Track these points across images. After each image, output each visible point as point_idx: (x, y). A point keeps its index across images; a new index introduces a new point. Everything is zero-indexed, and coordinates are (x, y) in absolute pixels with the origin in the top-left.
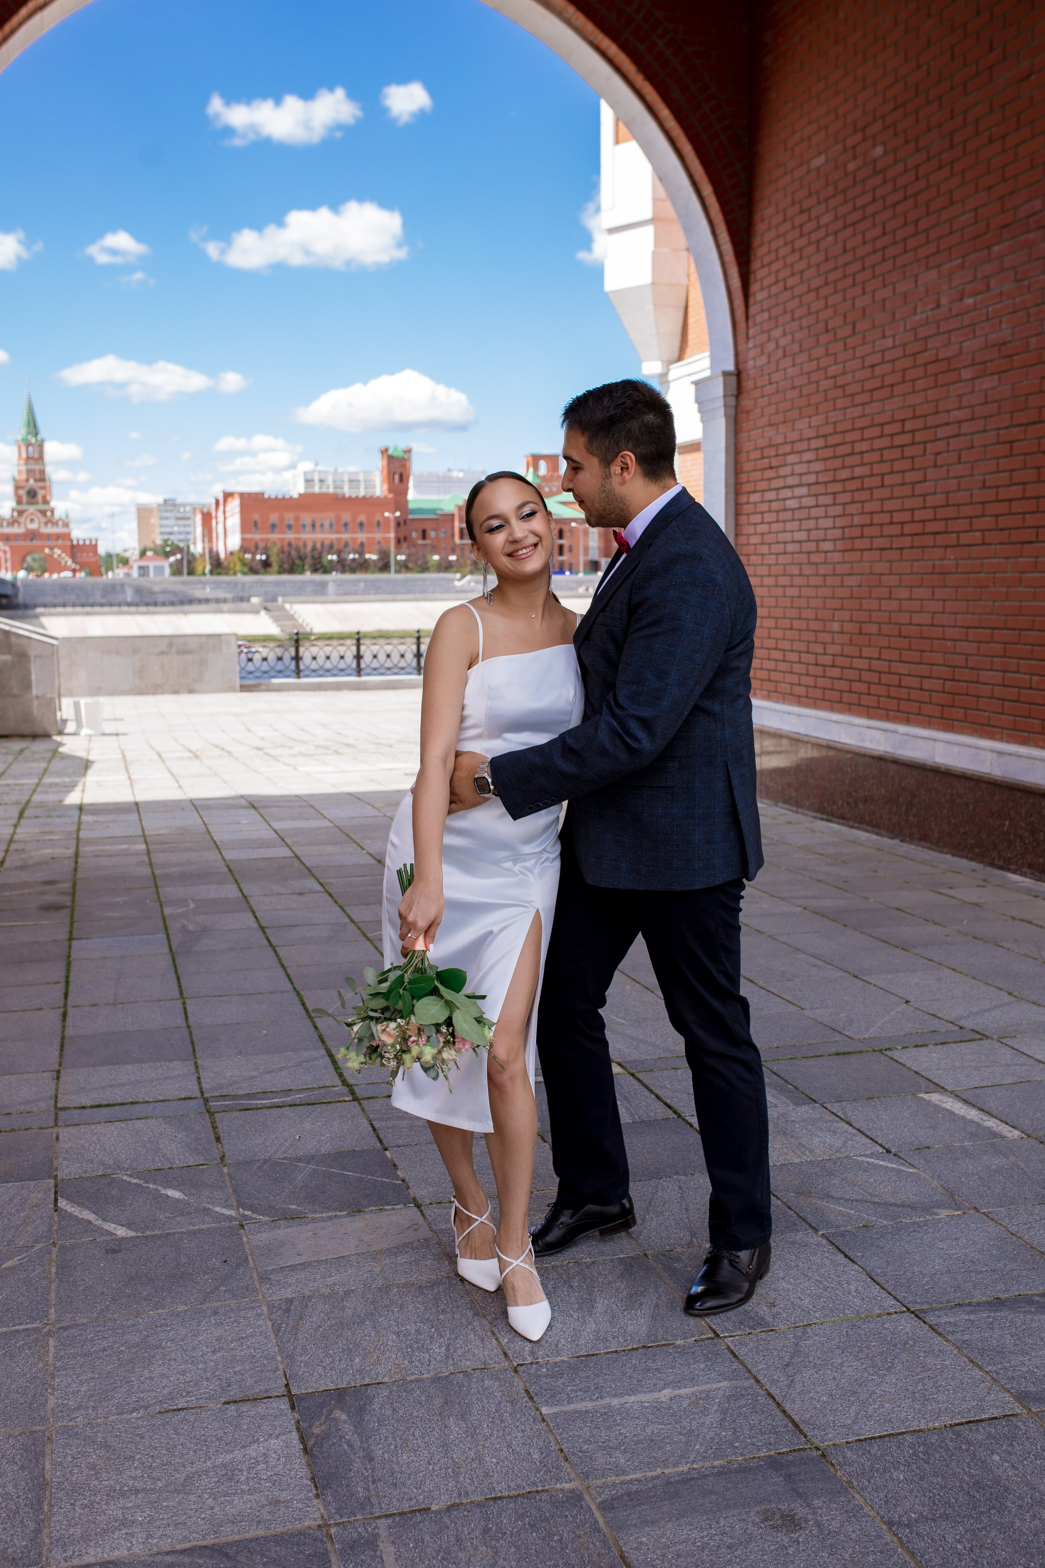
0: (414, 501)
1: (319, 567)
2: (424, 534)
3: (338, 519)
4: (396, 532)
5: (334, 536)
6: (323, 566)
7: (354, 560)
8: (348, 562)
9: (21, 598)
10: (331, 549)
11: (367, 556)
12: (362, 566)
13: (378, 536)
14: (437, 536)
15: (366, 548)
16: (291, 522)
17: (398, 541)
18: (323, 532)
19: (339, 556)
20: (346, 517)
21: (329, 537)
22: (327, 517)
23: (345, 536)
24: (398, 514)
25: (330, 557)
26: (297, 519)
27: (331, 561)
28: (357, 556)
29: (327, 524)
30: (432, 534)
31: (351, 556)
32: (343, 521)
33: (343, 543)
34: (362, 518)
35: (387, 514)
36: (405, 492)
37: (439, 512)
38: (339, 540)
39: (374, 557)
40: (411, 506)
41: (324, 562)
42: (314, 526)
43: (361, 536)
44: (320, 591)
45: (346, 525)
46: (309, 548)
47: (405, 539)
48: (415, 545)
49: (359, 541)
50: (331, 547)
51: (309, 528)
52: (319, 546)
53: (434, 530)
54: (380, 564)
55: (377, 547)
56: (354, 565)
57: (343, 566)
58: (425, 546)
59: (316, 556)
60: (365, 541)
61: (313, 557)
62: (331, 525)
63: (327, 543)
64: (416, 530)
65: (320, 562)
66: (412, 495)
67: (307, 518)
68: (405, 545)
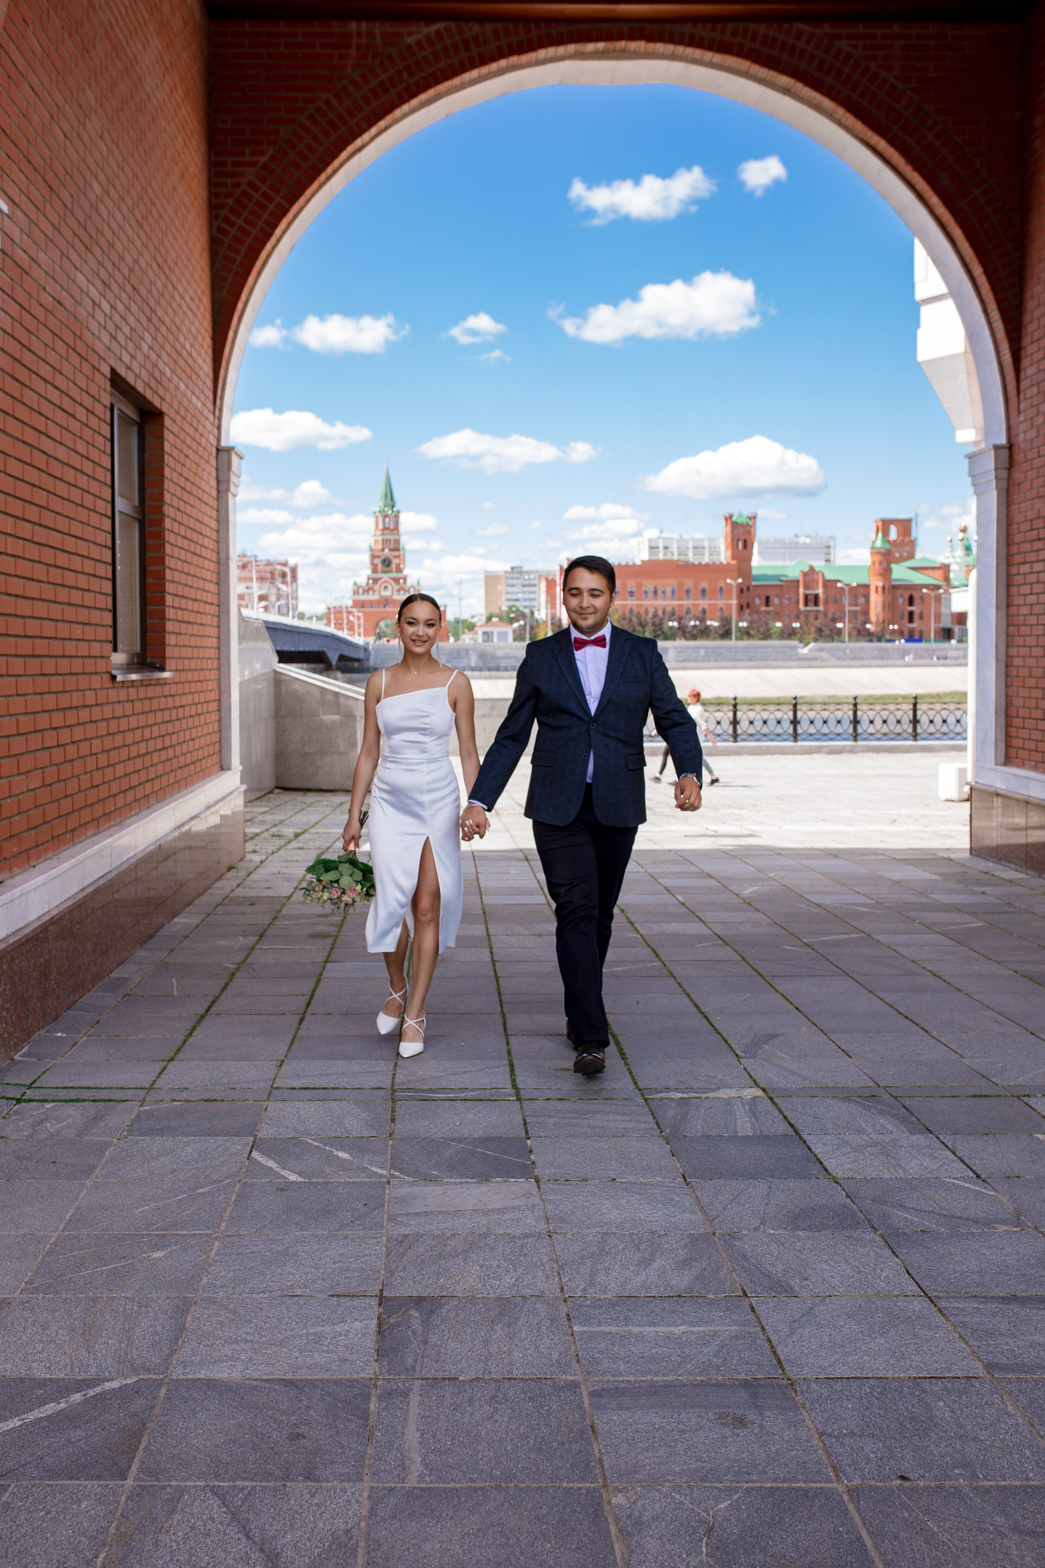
0: (758, 567)
1: (660, 633)
2: (767, 601)
3: (680, 585)
4: (739, 598)
5: (676, 603)
6: (663, 633)
7: (695, 626)
8: (689, 629)
9: (371, 663)
10: (672, 616)
11: (709, 623)
12: (703, 633)
13: (721, 603)
14: (781, 603)
15: (708, 616)
16: (634, 590)
17: (741, 608)
18: (665, 598)
19: (679, 623)
20: (688, 584)
21: (670, 603)
22: (669, 584)
23: (687, 603)
24: (740, 580)
25: (670, 624)
26: (639, 586)
27: (672, 628)
28: (698, 623)
29: (669, 590)
30: (776, 601)
31: (692, 623)
32: (686, 588)
33: (685, 609)
34: (704, 585)
35: (729, 581)
36: (749, 558)
37: (783, 578)
38: (680, 606)
39: (716, 624)
40: (755, 572)
41: (665, 629)
42: (655, 592)
43: (703, 603)
45: (688, 592)
46: (650, 615)
47: (748, 605)
48: (758, 612)
49: (701, 608)
50: (673, 613)
51: (651, 595)
52: (660, 613)
53: (778, 596)
54: (721, 632)
55: (718, 614)
56: (695, 632)
57: (687, 632)
58: (768, 612)
59: (657, 622)
60: (706, 607)
61: (654, 624)
62: (673, 592)
63: (669, 609)
64: (760, 597)
65: (661, 629)
66: (756, 561)
67: (649, 586)
68: (747, 611)
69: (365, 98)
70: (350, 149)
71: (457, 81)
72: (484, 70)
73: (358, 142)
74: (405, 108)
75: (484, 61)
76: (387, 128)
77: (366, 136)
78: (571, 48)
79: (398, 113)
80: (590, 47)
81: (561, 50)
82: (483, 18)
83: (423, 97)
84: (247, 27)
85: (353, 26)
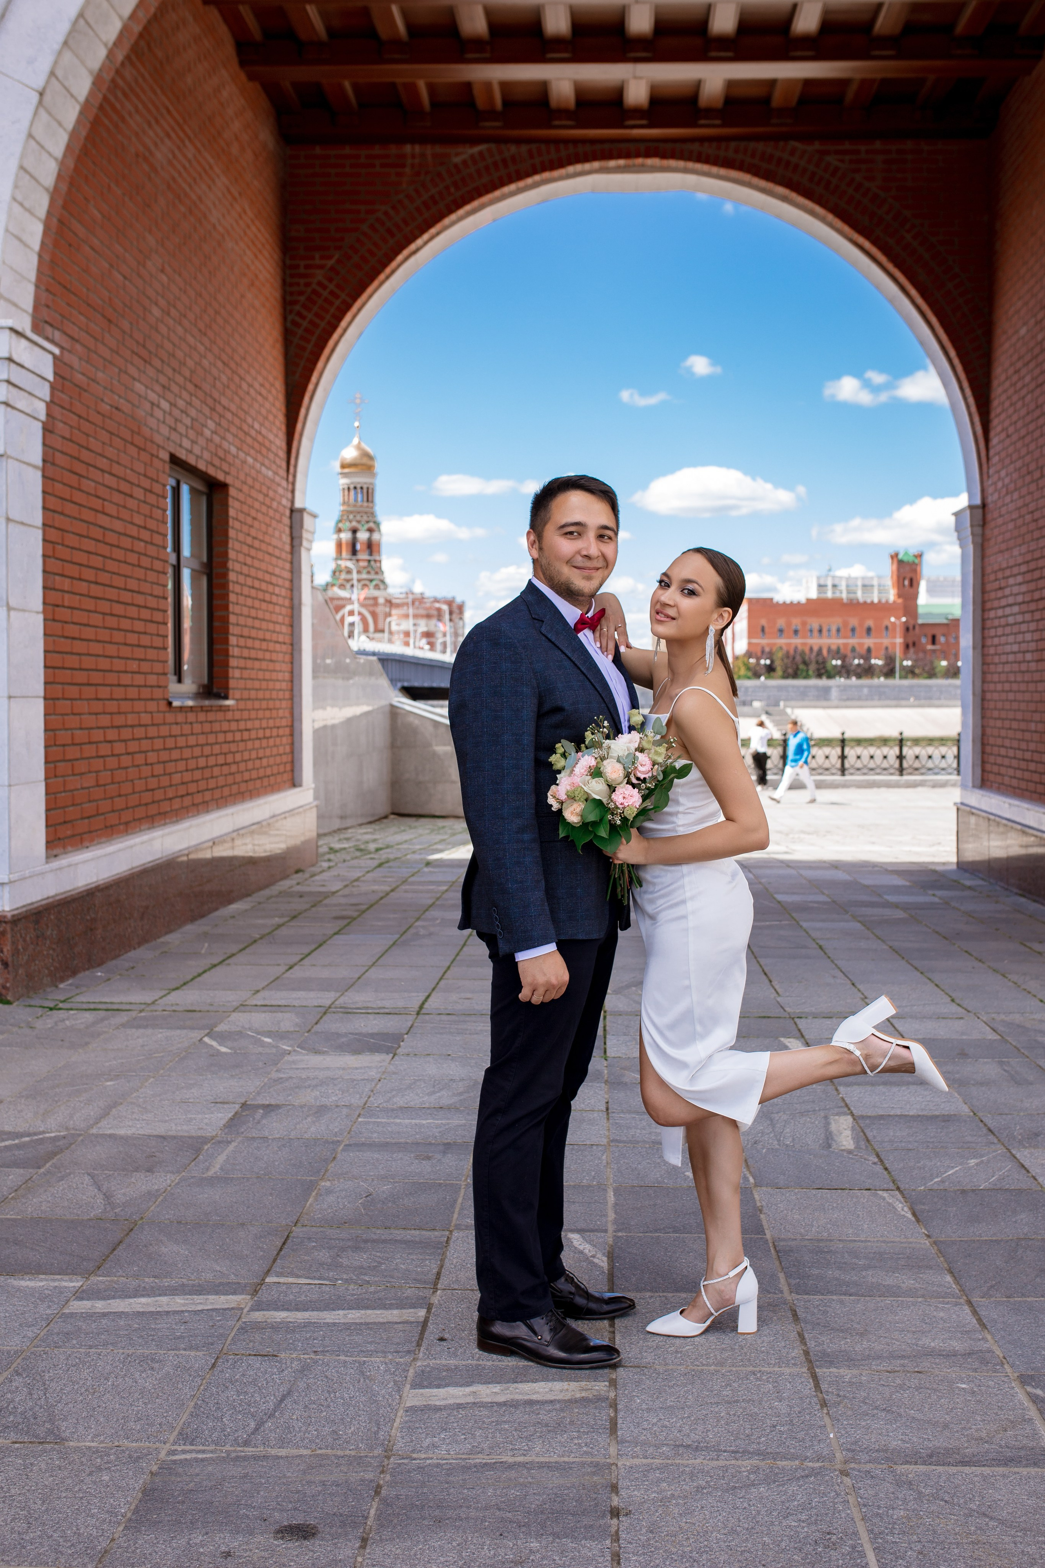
0: (926, 606)
1: (823, 672)
2: (934, 640)
3: (845, 624)
4: (905, 637)
5: (841, 641)
6: (827, 671)
7: (859, 665)
8: (853, 668)
10: (837, 653)
11: (873, 661)
12: (868, 671)
13: (886, 641)
14: (947, 641)
15: (873, 654)
16: (799, 627)
17: (907, 647)
18: (829, 637)
19: (843, 661)
20: (854, 622)
21: (836, 642)
22: (835, 622)
23: (852, 641)
24: (904, 619)
25: (834, 662)
26: (804, 624)
27: (836, 666)
28: (862, 661)
29: (834, 629)
30: (942, 639)
31: (856, 661)
32: (850, 626)
33: (850, 647)
34: (870, 623)
35: (893, 619)
36: (915, 596)
37: (950, 617)
38: (846, 645)
39: (880, 662)
40: (920, 611)
41: (829, 667)
42: (820, 631)
43: (869, 642)
44: (822, 697)
45: (853, 630)
46: (814, 654)
47: (914, 644)
48: (925, 651)
49: (866, 647)
50: (838, 651)
51: (816, 633)
52: (825, 652)
53: (944, 635)
54: (885, 670)
55: (883, 652)
56: (859, 671)
57: (846, 671)
58: (934, 651)
59: (820, 660)
60: (872, 646)
61: (817, 662)
62: (838, 630)
63: (834, 647)
64: (926, 636)
65: (824, 667)
66: (923, 599)
67: (814, 623)
68: (912, 650)
69: (418, 209)
70: (405, 252)
71: (497, 193)
72: (521, 184)
73: (413, 247)
74: (453, 217)
75: (520, 176)
76: (438, 234)
77: (419, 242)
78: (596, 164)
79: (447, 221)
80: (612, 163)
81: (587, 166)
82: (519, 141)
83: (468, 207)
84: (318, 151)
85: (408, 148)
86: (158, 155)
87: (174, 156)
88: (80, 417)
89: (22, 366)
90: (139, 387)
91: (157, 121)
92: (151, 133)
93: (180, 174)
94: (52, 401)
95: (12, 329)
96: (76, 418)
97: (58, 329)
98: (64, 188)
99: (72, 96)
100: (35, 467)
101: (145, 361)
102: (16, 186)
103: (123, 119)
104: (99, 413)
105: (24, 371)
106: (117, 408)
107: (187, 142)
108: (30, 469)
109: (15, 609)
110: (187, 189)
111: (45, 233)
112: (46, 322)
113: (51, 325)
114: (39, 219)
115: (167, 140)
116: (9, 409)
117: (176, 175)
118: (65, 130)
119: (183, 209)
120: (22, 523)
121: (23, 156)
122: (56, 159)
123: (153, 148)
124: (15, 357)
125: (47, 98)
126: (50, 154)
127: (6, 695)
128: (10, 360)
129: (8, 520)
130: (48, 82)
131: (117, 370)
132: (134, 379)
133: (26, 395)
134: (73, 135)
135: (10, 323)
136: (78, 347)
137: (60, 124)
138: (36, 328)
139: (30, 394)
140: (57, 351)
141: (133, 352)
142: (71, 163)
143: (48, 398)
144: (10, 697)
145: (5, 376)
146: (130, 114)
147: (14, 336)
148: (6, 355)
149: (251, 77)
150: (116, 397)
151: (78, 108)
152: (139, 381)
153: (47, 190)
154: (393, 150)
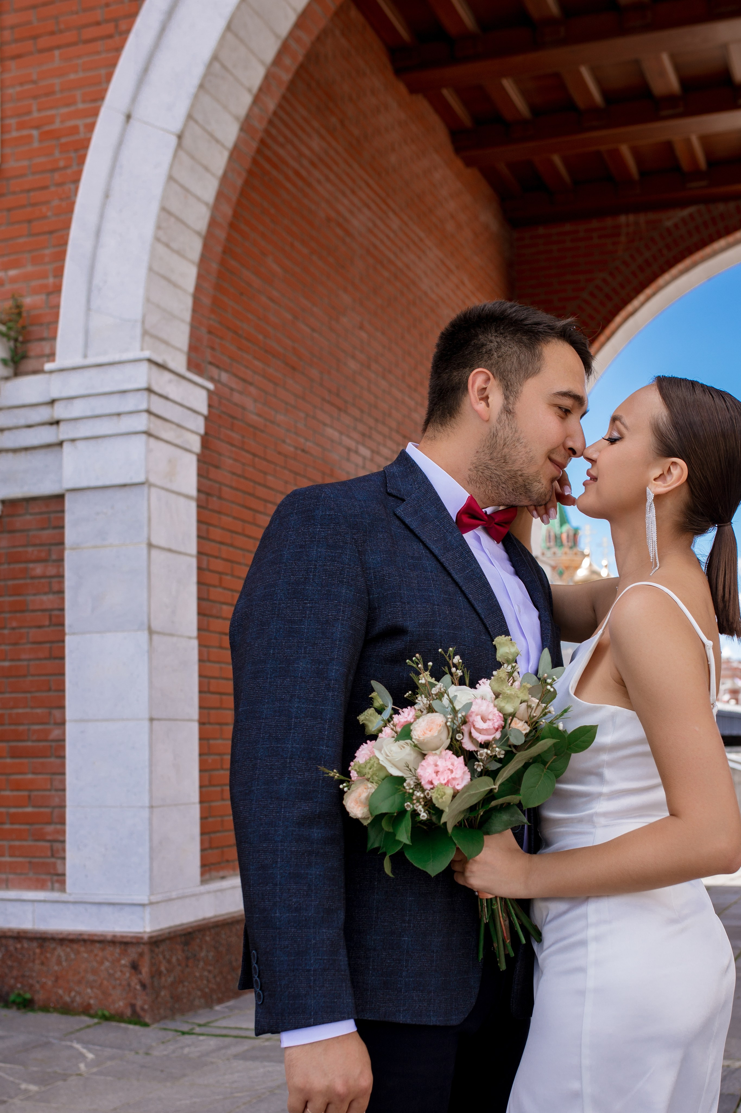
69: (634, 274)
70: (623, 314)
71: (708, 250)
73: (630, 308)
74: (667, 277)
76: (654, 294)
77: (636, 303)
79: (661, 281)
82: (726, 198)
83: (681, 266)
84: (541, 231)
85: (623, 219)
86: (355, 222)
87: (375, 225)
88: (255, 455)
89: (166, 398)
90: (329, 431)
91: (353, 192)
92: (346, 202)
93: (382, 242)
94: (206, 433)
95: (150, 361)
96: (250, 456)
97: (226, 371)
98: (221, 234)
99: (217, 141)
100: (188, 497)
101: (340, 409)
102: (159, 227)
103: (309, 185)
104: (280, 453)
105: (169, 404)
106: (303, 451)
107: (391, 214)
108: (182, 500)
109: (158, 633)
110: (392, 257)
111: (200, 277)
112: (211, 363)
113: (218, 367)
114: (192, 262)
115: (366, 210)
116: (152, 440)
117: (378, 243)
118: (213, 175)
119: (386, 274)
120: (170, 550)
121: (165, 197)
122: (206, 204)
123: (347, 215)
124: (155, 388)
125: (187, 141)
126: (198, 199)
127: (147, 716)
128: (149, 390)
129: (150, 546)
130: (185, 125)
131: (302, 415)
132: (325, 424)
133: (174, 427)
134: (224, 179)
135: (147, 354)
136: (252, 390)
137: (207, 169)
138: (193, 365)
139: (179, 426)
140: (211, 386)
141: (324, 399)
142: (228, 210)
143: (202, 431)
144: (151, 720)
145: (144, 406)
146: (319, 182)
147: (155, 369)
148: (144, 385)
149: (469, 163)
150: (302, 440)
151: (226, 155)
152: (332, 427)
153: (198, 233)
154: (609, 222)
